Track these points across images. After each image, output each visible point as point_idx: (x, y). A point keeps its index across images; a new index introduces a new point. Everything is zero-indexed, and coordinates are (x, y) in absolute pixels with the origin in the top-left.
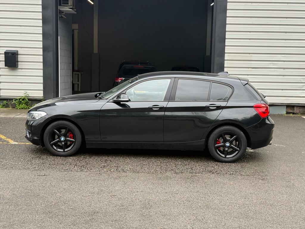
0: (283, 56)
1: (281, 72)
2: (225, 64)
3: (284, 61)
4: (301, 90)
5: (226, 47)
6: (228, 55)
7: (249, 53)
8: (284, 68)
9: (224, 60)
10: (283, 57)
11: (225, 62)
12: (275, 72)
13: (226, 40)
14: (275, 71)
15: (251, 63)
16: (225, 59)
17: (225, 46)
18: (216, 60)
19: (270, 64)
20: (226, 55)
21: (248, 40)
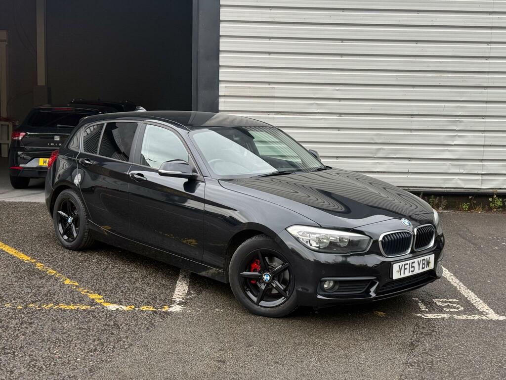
0: (338, 88)
1: (333, 121)
2: (220, 105)
3: (340, 99)
4: (374, 158)
5: (221, 70)
6: (226, 87)
7: (269, 83)
8: (340, 114)
9: (218, 96)
10: (337, 90)
11: (221, 100)
12: (322, 121)
13: (221, 55)
14: (321, 119)
15: (274, 103)
16: (220, 94)
17: (218, 67)
18: (201, 94)
19: (312, 104)
20: (221, 85)
21: (267, 56)
